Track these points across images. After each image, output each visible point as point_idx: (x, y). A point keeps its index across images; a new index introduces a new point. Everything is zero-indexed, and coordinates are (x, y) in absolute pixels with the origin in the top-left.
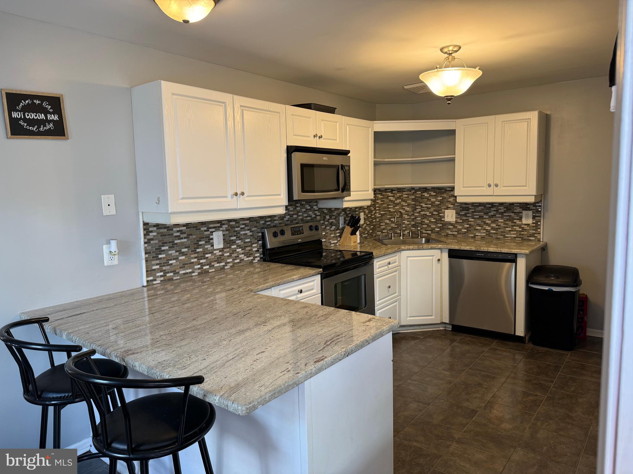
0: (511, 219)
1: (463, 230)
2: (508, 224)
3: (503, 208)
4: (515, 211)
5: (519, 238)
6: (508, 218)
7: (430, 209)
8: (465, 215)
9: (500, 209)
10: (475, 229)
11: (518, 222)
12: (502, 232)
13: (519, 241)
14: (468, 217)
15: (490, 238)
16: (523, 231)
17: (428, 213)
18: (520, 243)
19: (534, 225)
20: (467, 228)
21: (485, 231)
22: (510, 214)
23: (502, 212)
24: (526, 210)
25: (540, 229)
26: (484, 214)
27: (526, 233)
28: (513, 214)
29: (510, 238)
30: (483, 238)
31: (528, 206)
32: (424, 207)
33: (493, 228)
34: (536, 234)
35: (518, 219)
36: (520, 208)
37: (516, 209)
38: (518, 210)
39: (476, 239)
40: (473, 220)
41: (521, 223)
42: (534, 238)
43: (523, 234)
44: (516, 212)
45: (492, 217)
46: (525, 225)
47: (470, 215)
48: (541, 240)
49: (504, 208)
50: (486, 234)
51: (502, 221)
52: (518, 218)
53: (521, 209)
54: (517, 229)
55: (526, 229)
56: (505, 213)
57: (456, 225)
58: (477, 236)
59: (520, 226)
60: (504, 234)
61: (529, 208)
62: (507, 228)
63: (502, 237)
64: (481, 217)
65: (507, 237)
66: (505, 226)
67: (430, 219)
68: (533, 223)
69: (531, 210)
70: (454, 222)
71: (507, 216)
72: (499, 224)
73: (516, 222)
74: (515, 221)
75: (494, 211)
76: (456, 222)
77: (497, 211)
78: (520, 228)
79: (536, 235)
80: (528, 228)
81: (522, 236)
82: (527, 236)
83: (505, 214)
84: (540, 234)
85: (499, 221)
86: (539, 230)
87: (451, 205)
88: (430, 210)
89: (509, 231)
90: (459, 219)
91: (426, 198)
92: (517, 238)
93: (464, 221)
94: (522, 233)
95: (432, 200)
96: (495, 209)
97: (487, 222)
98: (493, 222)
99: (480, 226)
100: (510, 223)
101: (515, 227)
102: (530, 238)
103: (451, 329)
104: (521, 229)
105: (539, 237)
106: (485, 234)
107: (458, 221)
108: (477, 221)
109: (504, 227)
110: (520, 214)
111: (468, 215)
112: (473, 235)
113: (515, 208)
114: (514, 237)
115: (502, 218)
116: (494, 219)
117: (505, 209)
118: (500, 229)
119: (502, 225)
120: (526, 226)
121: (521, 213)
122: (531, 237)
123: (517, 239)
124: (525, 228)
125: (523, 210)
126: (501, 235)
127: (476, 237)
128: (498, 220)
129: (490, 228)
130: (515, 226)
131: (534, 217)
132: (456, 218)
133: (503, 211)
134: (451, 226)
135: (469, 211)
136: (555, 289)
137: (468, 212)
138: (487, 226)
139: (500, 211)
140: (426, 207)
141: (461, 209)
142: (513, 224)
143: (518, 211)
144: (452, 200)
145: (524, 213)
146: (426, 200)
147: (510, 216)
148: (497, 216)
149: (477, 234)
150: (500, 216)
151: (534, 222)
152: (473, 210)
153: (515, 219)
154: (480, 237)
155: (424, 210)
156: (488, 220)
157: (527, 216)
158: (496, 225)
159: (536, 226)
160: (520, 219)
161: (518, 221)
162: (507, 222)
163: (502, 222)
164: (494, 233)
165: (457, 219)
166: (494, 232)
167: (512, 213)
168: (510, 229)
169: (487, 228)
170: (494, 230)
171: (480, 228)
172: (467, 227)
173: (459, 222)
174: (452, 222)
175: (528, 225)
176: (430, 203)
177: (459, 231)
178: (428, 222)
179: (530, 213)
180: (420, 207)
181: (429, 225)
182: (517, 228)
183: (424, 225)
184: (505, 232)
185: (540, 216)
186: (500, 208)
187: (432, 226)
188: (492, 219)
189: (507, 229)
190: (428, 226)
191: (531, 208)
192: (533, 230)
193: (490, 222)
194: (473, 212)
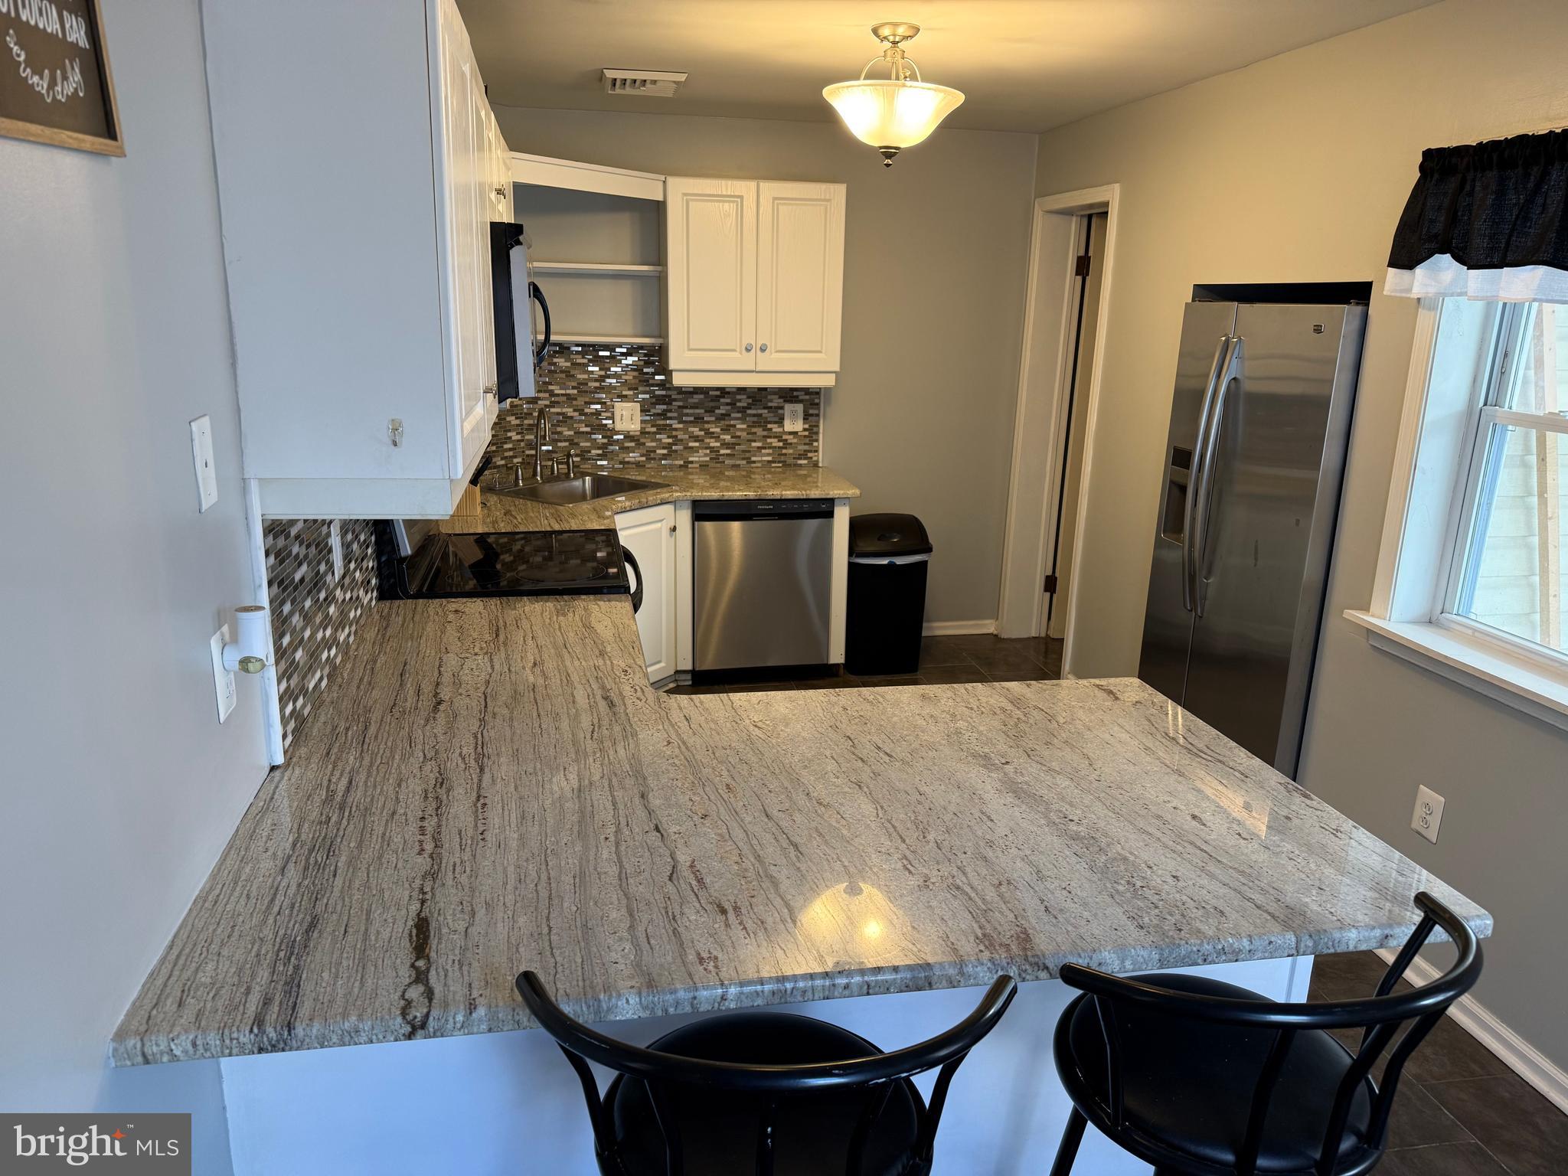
0: (761, 422)
1: (659, 451)
2: (755, 433)
3: (745, 397)
4: (770, 404)
5: (779, 462)
6: (755, 419)
7: (576, 399)
8: (663, 415)
9: (740, 401)
10: (685, 448)
11: (776, 428)
12: (743, 451)
13: (778, 470)
14: (670, 418)
15: (719, 465)
16: (786, 448)
17: (571, 410)
18: (780, 473)
19: (807, 433)
20: (669, 446)
21: (708, 451)
22: (760, 412)
23: (743, 407)
24: (791, 402)
25: (817, 441)
26: (706, 411)
27: (791, 451)
28: (766, 411)
29: (759, 465)
30: (703, 466)
31: (795, 393)
32: (558, 395)
33: (725, 445)
34: (811, 451)
35: (775, 423)
36: (780, 397)
37: (771, 401)
38: (776, 402)
39: (690, 470)
40: (681, 426)
41: (781, 430)
42: (805, 462)
43: (785, 454)
44: (771, 407)
45: (724, 420)
46: (790, 433)
47: (675, 415)
48: (820, 465)
49: (748, 397)
50: (711, 459)
51: (744, 426)
52: (776, 419)
53: (782, 400)
54: (774, 445)
55: (791, 444)
56: (750, 408)
57: (642, 440)
58: (692, 462)
59: (779, 437)
60: (747, 455)
61: (797, 397)
62: (755, 441)
63: (744, 462)
64: (698, 420)
65: (754, 462)
66: (750, 437)
67: (575, 426)
68: (805, 430)
69: (801, 401)
70: (638, 433)
71: (754, 415)
72: (738, 434)
73: (771, 429)
74: (769, 426)
75: (727, 404)
76: (643, 432)
77: (732, 404)
78: (779, 441)
79: (810, 455)
80: (795, 441)
81: (783, 458)
82: (794, 458)
83: (749, 412)
84: (816, 451)
85: (738, 426)
86: (815, 444)
87: (629, 389)
88: (574, 403)
89: (758, 448)
90: (649, 425)
91: (562, 372)
92: (774, 462)
93: (661, 429)
94: (784, 451)
95: (579, 376)
96: (728, 401)
97: (711, 430)
98: (726, 430)
99: (696, 439)
100: (759, 431)
101: (769, 440)
102: (800, 462)
103: (690, 683)
104: (781, 444)
105: (815, 459)
106: (708, 459)
107: (647, 430)
108: (691, 429)
109: (748, 441)
110: (780, 411)
111: (669, 415)
112: (682, 463)
113: (769, 397)
114: (769, 462)
115: (743, 420)
116: (727, 423)
117: (750, 401)
118: (739, 444)
119: (744, 434)
120: (791, 437)
121: (782, 408)
122: (801, 459)
123: (773, 465)
124: (789, 441)
125: (785, 401)
126: (743, 459)
127: (690, 466)
128: (734, 426)
129: (718, 444)
130: (770, 437)
131: (805, 419)
132: (642, 422)
133: (745, 405)
134: (631, 441)
135: (671, 404)
136: (900, 561)
137: (670, 407)
138: (712, 440)
139: (738, 404)
140: (562, 395)
141: (654, 400)
142: (765, 433)
143: (776, 405)
144: (631, 378)
145: (788, 407)
146: (563, 376)
147: (760, 415)
148: (733, 415)
149: (691, 459)
150: (739, 415)
151: (807, 426)
152: (681, 404)
153: (770, 423)
154: (698, 465)
155: (558, 402)
156: (713, 426)
157: (794, 414)
158: (732, 437)
159: (812, 433)
160: (780, 421)
161: (776, 426)
162: (754, 430)
163: (742, 430)
164: (727, 455)
165: (643, 425)
166: (728, 451)
167: (765, 408)
168: (759, 444)
169: (712, 445)
170: (727, 448)
171: (697, 444)
172: (669, 444)
173: (649, 433)
174: (631, 433)
175: (795, 433)
176: (574, 384)
177: (649, 454)
178: (572, 433)
179: (800, 407)
180: (547, 395)
181: (576, 441)
182: (775, 442)
183: (561, 441)
184: (749, 451)
185: (818, 415)
186: (738, 397)
187: (582, 444)
188: (723, 422)
189: (754, 444)
190: (573, 443)
191: (801, 398)
192: (805, 444)
193: (718, 430)
194: (679, 407)
